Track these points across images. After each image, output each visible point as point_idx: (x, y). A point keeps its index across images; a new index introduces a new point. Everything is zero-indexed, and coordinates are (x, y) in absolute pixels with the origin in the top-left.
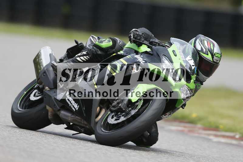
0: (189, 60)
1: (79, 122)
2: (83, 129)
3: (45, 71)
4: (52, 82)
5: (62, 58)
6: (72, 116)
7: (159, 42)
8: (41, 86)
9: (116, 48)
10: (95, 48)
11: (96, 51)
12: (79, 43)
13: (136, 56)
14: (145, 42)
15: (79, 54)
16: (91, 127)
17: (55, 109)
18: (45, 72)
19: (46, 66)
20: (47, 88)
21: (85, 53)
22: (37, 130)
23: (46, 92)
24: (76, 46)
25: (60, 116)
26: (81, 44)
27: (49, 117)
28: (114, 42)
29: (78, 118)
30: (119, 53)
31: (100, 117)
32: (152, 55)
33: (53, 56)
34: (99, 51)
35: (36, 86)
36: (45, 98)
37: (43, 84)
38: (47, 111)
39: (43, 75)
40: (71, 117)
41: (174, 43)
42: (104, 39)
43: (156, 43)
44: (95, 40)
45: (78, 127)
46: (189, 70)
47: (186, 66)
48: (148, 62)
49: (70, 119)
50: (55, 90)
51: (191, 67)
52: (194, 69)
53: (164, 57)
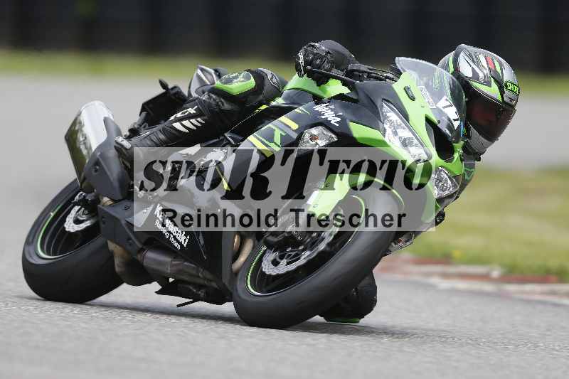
0: (444, 107)
1: (191, 275)
2: (203, 291)
3: (98, 159)
4: (116, 184)
5: (136, 126)
6: (174, 262)
7: (368, 71)
9: (264, 92)
10: (214, 96)
11: (217, 104)
12: (170, 86)
13: (318, 108)
14: (335, 72)
15: (179, 115)
16: (224, 284)
17: (129, 248)
18: (97, 163)
19: (98, 148)
20: (106, 199)
21: (192, 111)
22: (88, 301)
23: (103, 210)
24: (164, 93)
25: (145, 264)
26: (176, 90)
27: (117, 269)
28: (260, 78)
29: (188, 267)
30: (273, 103)
31: (242, 259)
32: (355, 101)
33: (113, 122)
34: (225, 104)
35: (77, 197)
36: (104, 223)
37: (95, 190)
38: (111, 256)
39: (93, 170)
40: (172, 266)
41: (404, 71)
42: (234, 75)
43: (363, 72)
44: (209, 77)
45: (191, 288)
46: (448, 132)
47: (439, 122)
48: (348, 121)
49: (169, 268)
50: (126, 203)
51: (452, 123)
52: (459, 127)
53: (385, 106)
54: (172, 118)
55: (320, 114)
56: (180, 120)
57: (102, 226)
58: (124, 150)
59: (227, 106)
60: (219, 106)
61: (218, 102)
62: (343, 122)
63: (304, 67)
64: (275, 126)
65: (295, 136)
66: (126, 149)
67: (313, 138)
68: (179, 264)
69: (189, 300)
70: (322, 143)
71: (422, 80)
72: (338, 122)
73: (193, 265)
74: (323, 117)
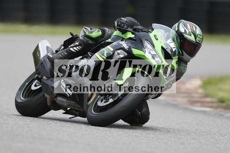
0: (169, 43)
2: (78, 112)
3: (42, 62)
4: (49, 72)
7: (142, 29)
8: (40, 77)
9: (105, 37)
10: (85, 38)
12: (74, 35)
13: (121, 43)
14: (129, 29)
15: (72, 45)
18: (42, 63)
19: (43, 58)
20: (45, 77)
21: (77, 44)
24: (72, 37)
25: (57, 102)
26: (76, 36)
27: (48, 104)
29: (72, 103)
31: (92, 100)
32: (135, 40)
37: (41, 74)
38: (46, 98)
39: (40, 66)
40: (67, 102)
41: (155, 29)
42: (94, 30)
43: (140, 29)
45: (74, 111)
46: (170, 52)
47: (167, 49)
48: (131, 48)
49: (66, 104)
50: (52, 79)
51: (172, 49)
52: (175, 50)
53: (146, 42)
54: (70, 46)
55: (121, 45)
56: (72, 47)
57: (43, 87)
58: (50, 58)
59: (91, 42)
60: (88, 42)
61: (87, 41)
62: (130, 48)
63: (117, 27)
64: (105, 49)
65: (112, 53)
66: (51, 58)
67: (118, 54)
68: (69, 102)
69: (74, 116)
70: (122, 56)
71: (166, 33)
72: (127, 48)
73: (74, 103)
74: (122, 46)
